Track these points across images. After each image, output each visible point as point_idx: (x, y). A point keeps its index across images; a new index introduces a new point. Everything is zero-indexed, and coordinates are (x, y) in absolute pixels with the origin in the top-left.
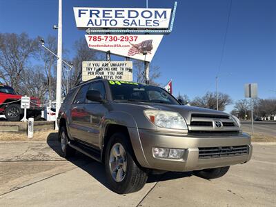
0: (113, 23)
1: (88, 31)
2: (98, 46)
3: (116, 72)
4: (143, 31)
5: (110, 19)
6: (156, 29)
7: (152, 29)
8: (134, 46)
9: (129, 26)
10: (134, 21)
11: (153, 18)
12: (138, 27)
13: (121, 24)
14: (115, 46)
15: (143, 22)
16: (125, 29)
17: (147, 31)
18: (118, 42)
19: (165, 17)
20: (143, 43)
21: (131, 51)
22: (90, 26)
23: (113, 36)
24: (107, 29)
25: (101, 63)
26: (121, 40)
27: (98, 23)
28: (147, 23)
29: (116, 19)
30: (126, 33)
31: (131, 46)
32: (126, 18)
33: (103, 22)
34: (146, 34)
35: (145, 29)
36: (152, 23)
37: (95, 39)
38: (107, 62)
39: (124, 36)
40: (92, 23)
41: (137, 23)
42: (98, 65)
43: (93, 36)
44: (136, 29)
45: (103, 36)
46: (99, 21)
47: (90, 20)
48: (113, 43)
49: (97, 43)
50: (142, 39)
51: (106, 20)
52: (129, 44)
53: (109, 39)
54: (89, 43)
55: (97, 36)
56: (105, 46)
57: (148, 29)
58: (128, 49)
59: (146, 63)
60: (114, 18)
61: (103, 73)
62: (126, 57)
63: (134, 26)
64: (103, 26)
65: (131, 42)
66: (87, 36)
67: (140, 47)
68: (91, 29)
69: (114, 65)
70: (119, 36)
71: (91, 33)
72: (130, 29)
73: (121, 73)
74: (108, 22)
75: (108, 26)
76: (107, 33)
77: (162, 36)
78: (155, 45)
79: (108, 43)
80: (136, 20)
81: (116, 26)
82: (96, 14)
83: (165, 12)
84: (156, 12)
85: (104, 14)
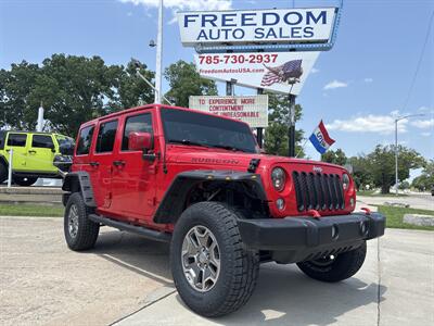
0: (239, 34)
1: (199, 48)
2: (213, 71)
4: (283, 46)
5: (234, 28)
6: (308, 42)
7: (302, 43)
8: (275, 72)
9: (264, 39)
10: (271, 29)
11: (303, 24)
12: (279, 39)
13: (250, 36)
14: (240, 71)
15: (287, 31)
16: (258, 43)
17: (294, 46)
18: (246, 65)
19: (324, 22)
20: (288, 65)
21: (266, 80)
22: (203, 40)
23: (238, 55)
24: (228, 44)
26: (251, 62)
27: (215, 35)
28: (293, 32)
29: (243, 28)
30: (259, 51)
31: (267, 71)
32: (260, 25)
33: (222, 34)
34: (291, 50)
35: (290, 43)
36: (301, 33)
37: (209, 61)
39: (256, 54)
40: (205, 36)
41: (278, 34)
43: (206, 55)
44: (274, 43)
45: (221, 56)
47: (203, 31)
48: (238, 66)
49: (212, 66)
50: (284, 58)
51: (226, 31)
52: (263, 67)
53: (231, 59)
54: (199, 67)
55: (213, 55)
56: (225, 71)
57: (295, 43)
58: (262, 75)
59: (292, 97)
60: (239, 26)
62: (259, 89)
63: (271, 38)
64: (222, 39)
65: (267, 64)
67: (282, 72)
68: (202, 44)
70: (246, 55)
71: (203, 52)
72: (264, 43)
74: (230, 33)
75: (231, 39)
76: (229, 51)
77: (318, 53)
78: (307, 68)
79: (230, 66)
80: (276, 28)
81: (243, 40)
82: (211, 21)
83: (323, 14)
84: (309, 14)
85: (224, 20)
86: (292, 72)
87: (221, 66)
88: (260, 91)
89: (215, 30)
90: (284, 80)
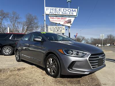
0: (58, 13)
1: (50, 15)
3: (59, 30)
4: (68, 16)
6: (72, 16)
8: (66, 21)
9: (64, 14)
11: (71, 12)
12: (67, 15)
13: (61, 14)
15: (68, 13)
16: (62, 15)
17: (70, 16)
18: (60, 20)
19: (75, 12)
20: (68, 20)
21: (64, 23)
22: (51, 14)
23: (58, 17)
25: (55, 27)
27: (53, 13)
31: (64, 21)
32: (63, 11)
33: (55, 13)
34: (69, 17)
36: (71, 14)
37: (52, 18)
38: (56, 26)
39: (62, 17)
42: (53, 27)
43: (51, 17)
44: (66, 15)
45: (55, 17)
46: (53, 12)
48: (58, 20)
49: (53, 20)
50: (68, 19)
53: (57, 18)
54: (50, 20)
55: (53, 17)
57: (70, 15)
59: (69, 27)
60: (58, 11)
61: (55, 30)
62: (63, 25)
63: (65, 14)
64: (55, 14)
66: (49, 17)
68: (51, 15)
69: (59, 28)
70: (60, 18)
71: (51, 16)
72: (64, 15)
73: (61, 30)
75: (57, 14)
76: (56, 16)
77: (74, 18)
78: (72, 21)
80: (66, 12)
82: (52, 10)
83: (75, 10)
84: (72, 10)
85: (55, 10)
86: (69, 22)
87: (55, 20)
90: (68, 23)
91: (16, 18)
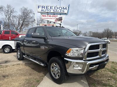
0: (50, 11)
2: (45, 18)
5: (49, 9)
6: (63, 13)
8: (57, 19)
11: (62, 10)
14: (50, 19)
15: (59, 11)
18: (51, 17)
19: (66, 10)
21: (56, 21)
22: (42, 11)
23: (50, 15)
24: (48, 13)
27: (45, 11)
30: (54, 14)
32: (54, 9)
35: (60, 13)
36: (62, 11)
37: (44, 16)
41: (57, 11)
45: (46, 15)
48: (50, 17)
49: (44, 17)
50: (59, 16)
52: (55, 18)
53: (48, 16)
54: (42, 17)
55: (44, 15)
56: (47, 18)
57: (61, 13)
58: (55, 20)
59: (60, 24)
60: (50, 9)
63: (56, 12)
64: (46, 12)
70: (52, 15)
71: (42, 14)
74: (48, 10)
75: (48, 12)
78: (63, 19)
79: (48, 17)
80: (57, 10)
81: (51, 12)
82: (44, 8)
83: (66, 8)
84: (63, 8)
85: (46, 8)
86: (60, 19)
87: (46, 17)
88: (54, 23)
89: (45, 10)
90: (59, 21)
91: (11, 12)
